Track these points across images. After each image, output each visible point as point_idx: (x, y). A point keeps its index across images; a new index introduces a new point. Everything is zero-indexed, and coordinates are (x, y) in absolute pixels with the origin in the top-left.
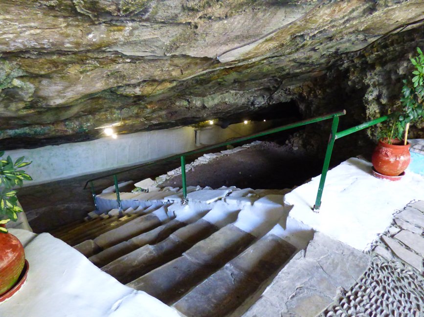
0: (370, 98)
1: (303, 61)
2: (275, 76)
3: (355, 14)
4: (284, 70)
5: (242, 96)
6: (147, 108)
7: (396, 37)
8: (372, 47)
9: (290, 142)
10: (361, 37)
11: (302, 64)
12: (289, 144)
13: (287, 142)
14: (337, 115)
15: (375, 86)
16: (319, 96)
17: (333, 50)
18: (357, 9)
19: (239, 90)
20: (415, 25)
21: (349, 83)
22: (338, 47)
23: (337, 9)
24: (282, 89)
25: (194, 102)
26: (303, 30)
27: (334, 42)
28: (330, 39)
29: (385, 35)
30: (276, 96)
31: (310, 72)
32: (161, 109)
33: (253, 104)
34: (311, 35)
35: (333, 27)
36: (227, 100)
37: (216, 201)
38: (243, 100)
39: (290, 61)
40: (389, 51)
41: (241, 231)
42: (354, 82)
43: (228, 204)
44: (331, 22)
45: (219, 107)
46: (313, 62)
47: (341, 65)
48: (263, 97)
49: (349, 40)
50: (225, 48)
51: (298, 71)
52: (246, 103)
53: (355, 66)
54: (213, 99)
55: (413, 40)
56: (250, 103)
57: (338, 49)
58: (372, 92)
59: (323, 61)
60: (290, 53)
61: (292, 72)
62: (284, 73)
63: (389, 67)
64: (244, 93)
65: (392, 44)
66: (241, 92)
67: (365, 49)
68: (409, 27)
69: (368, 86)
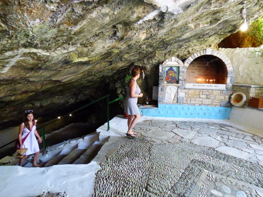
0: (119, 92)
1: (91, 80)
2: (79, 88)
3: (107, 65)
4: (83, 84)
5: (62, 99)
6: (6, 110)
7: (121, 71)
8: (115, 74)
9: (90, 120)
10: (110, 71)
11: (90, 81)
12: (90, 121)
13: (88, 120)
14: (108, 95)
15: (119, 88)
16: (100, 95)
17: (102, 75)
18: (107, 64)
19: (60, 96)
20: (125, 67)
21: (110, 88)
22: (103, 74)
23: (101, 64)
24: (82, 94)
25: (36, 104)
26: (92, 70)
27: (102, 73)
28: (100, 72)
29: (118, 70)
30: (79, 97)
31: (94, 84)
32: (15, 110)
33: (68, 102)
34: (94, 71)
35: (101, 69)
36: (54, 101)
37: (64, 145)
38: (63, 101)
39: (85, 80)
40: (120, 75)
41: (81, 150)
42: (112, 87)
43: (71, 144)
44: (100, 68)
45: (50, 106)
46: (95, 80)
47: (106, 81)
48: (73, 99)
49: (107, 72)
50: (66, 77)
51: (89, 84)
52: (64, 102)
53: (111, 81)
54: (47, 102)
55: (126, 72)
56: (66, 102)
57: (103, 75)
58: (119, 90)
59: (98, 80)
60: (86, 78)
61: (86, 85)
62: (83, 86)
63: (122, 80)
64: (63, 97)
65: (121, 73)
66: (62, 97)
67: (113, 75)
68: (124, 68)
69: (117, 88)
